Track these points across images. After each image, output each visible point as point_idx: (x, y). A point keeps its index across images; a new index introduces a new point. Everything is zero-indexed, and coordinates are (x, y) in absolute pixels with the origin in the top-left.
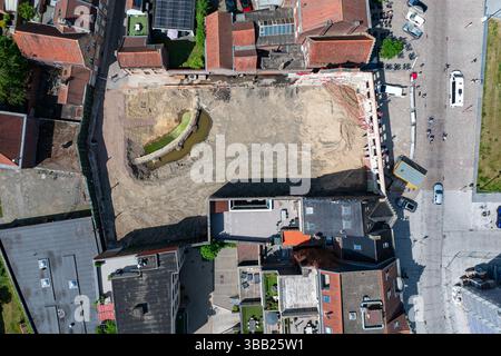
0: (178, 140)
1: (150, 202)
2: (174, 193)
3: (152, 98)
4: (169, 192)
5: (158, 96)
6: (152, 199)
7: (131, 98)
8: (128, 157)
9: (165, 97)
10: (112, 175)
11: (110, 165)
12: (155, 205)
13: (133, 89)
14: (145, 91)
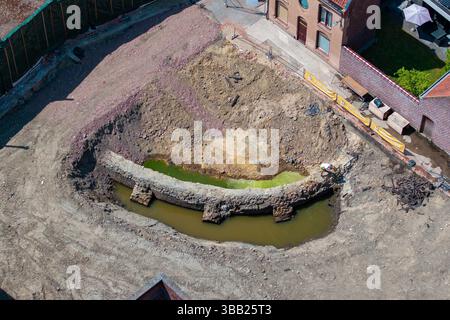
0: (227, 193)
1: (39, 233)
2: (104, 260)
3: (264, 83)
4: (97, 250)
5: (278, 89)
6: (50, 232)
7: (225, 50)
8: (100, 133)
9: (288, 102)
10: (35, 128)
11: (53, 111)
12: (41, 248)
13: (246, 38)
14: (263, 60)
